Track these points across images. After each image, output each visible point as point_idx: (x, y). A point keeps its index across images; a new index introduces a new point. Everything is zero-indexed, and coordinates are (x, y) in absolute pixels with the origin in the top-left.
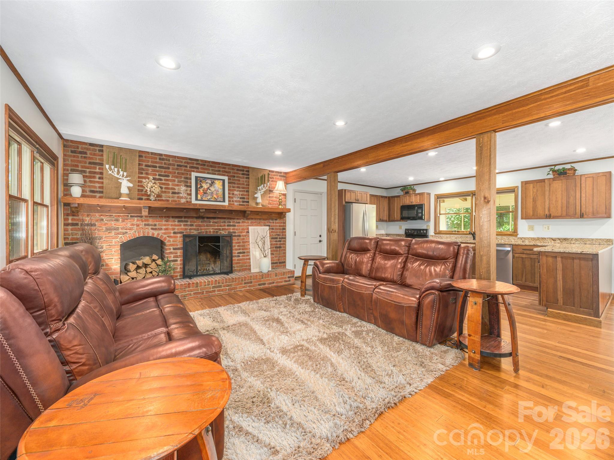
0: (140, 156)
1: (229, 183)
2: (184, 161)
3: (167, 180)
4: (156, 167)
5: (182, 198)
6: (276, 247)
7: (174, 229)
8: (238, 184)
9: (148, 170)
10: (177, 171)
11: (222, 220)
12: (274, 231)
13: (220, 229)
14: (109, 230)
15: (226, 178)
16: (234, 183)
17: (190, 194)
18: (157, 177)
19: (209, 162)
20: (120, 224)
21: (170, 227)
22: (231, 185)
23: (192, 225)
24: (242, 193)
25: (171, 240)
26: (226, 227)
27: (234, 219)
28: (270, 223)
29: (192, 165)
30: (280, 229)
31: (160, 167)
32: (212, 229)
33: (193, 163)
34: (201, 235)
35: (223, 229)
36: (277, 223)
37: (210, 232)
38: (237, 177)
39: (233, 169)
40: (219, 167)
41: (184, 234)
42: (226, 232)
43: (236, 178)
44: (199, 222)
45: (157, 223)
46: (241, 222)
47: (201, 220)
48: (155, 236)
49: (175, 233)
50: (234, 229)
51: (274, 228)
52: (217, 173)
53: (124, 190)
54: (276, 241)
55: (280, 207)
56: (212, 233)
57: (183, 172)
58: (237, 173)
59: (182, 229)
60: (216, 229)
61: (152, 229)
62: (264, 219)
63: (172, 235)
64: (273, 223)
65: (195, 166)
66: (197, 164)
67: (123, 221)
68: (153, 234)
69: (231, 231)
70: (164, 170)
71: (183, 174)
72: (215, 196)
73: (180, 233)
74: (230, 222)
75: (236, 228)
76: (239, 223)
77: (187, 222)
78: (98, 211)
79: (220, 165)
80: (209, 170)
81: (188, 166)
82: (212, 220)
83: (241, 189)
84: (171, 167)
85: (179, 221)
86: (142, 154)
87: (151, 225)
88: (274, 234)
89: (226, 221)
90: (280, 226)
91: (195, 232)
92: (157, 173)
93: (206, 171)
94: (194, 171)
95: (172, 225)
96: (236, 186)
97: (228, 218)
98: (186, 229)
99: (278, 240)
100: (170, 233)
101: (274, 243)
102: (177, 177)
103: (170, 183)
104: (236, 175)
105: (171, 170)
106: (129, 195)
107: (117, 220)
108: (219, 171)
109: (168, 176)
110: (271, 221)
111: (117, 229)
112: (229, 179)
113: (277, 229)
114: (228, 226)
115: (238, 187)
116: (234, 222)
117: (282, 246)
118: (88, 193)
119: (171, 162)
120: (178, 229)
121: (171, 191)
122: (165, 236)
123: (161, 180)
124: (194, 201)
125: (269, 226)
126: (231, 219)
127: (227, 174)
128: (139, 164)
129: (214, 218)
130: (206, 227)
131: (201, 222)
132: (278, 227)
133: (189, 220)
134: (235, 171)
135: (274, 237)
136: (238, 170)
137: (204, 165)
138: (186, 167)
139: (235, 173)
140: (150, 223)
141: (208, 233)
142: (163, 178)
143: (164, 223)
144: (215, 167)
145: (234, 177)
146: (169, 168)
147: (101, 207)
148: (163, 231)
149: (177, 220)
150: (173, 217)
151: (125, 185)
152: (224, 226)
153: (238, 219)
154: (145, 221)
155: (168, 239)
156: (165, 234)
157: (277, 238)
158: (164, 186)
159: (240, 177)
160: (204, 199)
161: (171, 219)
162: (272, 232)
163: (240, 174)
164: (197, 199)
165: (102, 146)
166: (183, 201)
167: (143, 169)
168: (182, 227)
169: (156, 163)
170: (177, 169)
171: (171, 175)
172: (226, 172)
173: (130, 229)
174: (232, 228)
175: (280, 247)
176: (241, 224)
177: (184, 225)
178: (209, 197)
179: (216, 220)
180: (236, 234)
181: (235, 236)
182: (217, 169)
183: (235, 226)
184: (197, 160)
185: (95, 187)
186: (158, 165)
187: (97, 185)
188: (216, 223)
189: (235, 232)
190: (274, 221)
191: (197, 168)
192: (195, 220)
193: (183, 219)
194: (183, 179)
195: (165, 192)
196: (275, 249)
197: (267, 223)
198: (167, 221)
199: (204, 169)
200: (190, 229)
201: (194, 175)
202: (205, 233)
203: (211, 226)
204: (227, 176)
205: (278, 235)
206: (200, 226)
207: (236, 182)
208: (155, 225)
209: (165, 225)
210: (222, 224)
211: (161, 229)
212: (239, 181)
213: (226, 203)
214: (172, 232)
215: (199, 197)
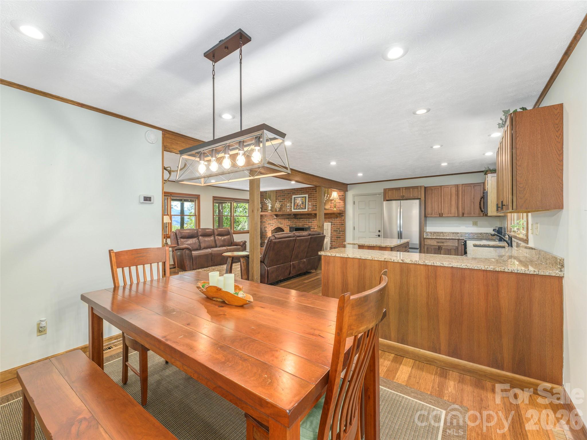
0: (276, 193)
1: (308, 198)
2: (290, 191)
3: (284, 201)
4: (281, 196)
5: (288, 209)
6: (337, 237)
7: (287, 224)
8: (313, 197)
9: (278, 198)
10: (288, 196)
11: (306, 219)
12: (335, 226)
13: (304, 224)
14: (269, 224)
15: (307, 196)
16: (311, 198)
17: (292, 207)
18: (281, 200)
19: (299, 188)
20: (271, 222)
21: (285, 223)
22: (310, 199)
23: (293, 222)
24: (315, 203)
25: (286, 229)
26: (308, 223)
27: (311, 218)
28: (332, 220)
29: (293, 192)
30: (339, 225)
31: (282, 196)
32: (301, 224)
33: (293, 191)
34: (296, 227)
35: (306, 224)
36: (337, 221)
37: (300, 225)
38: (313, 193)
39: (311, 190)
40: (304, 190)
41: (290, 226)
42: (307, 226)
43: (312, 195)
44: (296, 220)
45: (281, 221)
46: (315, 220)
47: (297, 219)
48: (281, 227)
49: (287, 226)
50: (311, 224)
51: (335, 223)
52: (303, 193)
53: (270, 208)
54: (337, 233)
55: (335, 209)
56: (301, 226)
57: (290, 196)
58: (312, 192)
59: (289, 224)
60: (303, 224)
61: (280, 224)
62: (328, 218)
63: (286, 227)
64: (335, 220)
65: (294, 192)
66: (295, 191)
67: (272, 221)
68: (280, 226)
69: (310, 225)
70: (283, 197)
71: (290, 197)
72: (302, 206)
73: (289, 226)
74: (309, 220)
75: (312, 223)
76: (314, 220)
77: (291, 220)
78: (265, 217)
79: (304, 189)
80: (299, 193)
81: (292, 193)
82: (301, 219)
83: (315, 201)
84: (286, 195)
85: (289, 220)
86: (277, 192)
87: (280, 222)
88: (335, 228)
89: (308, 219)
90: (339, 222)
91: (294, 226)
92: (281, 199)
93: (299, 194)
94: (293, 195)
95: (286, 222)
96: (312, 199)
97: (309, 218)
98: (291, 224)
99: (338, 232)
100: (285, 226)
101: (336, 234)
102: (288, 199)
103: (285, 202)
104: (312, 193)
105: (286, 196)
106: (271, 210)
107: (270, 220)
108: (304, 192)
109: (285, 199)
110: (333, 219)
111: (270, 224)
112: (308, 196)
113: (337, 225)
114: (309, 222)
115: (313, 200)
116: (311, 220)
117: (341, 237)
118: (264, 210)
119: (286, 192)
120: (288, 224)
121: (286, 206)
122: (284, 227)
123: (282, 201)
124: (293, 210)
125: (332, 222)
126: (310, 218)
127: (307, 193)
128: (276, 196)
129: (302, 218)
130: (299, 223)
131: (297, 220)
132: (338, 223)
133: (292, 219)
134: (312, 190)
135: (336, 230)
136: (313, 189)
137: (298, 191)
138: (291, 193)
139: (311, 192)
140: (279, 221)
141: (300, 226)
142: (283, 200)
143: (284, 221)
144: (302, 190)
145: (311, 194)
146: (285, 196)
147: (265, 215)
148: (283, 225)
149: (288, 220)
150: (287, 218)
151: (270, 206)
152: (307, 222)
153: (313, 218)
154: (278, 220)
155: (285, 228)
156: (284, 226)
157: (337, 231)
158: (283, 204)
159: (314, 194)
160: (297, 209)
161: (286, 219)
162: (334, 226)
163: (314, 192)
164: (294, 209)
165: (266, 192)
166: (288, 210)
167: (277, 198)
168: (290, 223)
169: (281, 194)
170: (288, 195)
171: (286, 199)
172: (307, 192)
173: (274, 224)
174: (310, 223)
175: (340, 237)
176: (315, 221)
177: (291, 222)
178: (299, 208)
179: (303, 219)
180: (313, 227)
181: (312, 228)
182: (303, 191)
183: (312, 222)
184: (295, 189)
185: (265, 208)
186: (281, 195)
187: (266, 207)
188: (303, 221)
189: (312, 226)
190: (336, 219)
191: (295, 193)
192: (294, 219)
193: (290, 219)
194: (290, 200)
195: (284, 207)
196: (336, 238)
197: (331, 220)
198: (284, 220)
199: (297, 193)
200: (293, 224)
201: (293, 196)
202: (298, 226)
203: (301, 222)
204: (308, 194)
205: (338, 229)
206: (296, 222)
207: (312, 197)
208: (281, 222)
209: (284, 222)
210: (306, 221)
211: (282, 224)
212: (314, 195)
213: (306, 210)
214: (286, 225)
215: (295, 207)
